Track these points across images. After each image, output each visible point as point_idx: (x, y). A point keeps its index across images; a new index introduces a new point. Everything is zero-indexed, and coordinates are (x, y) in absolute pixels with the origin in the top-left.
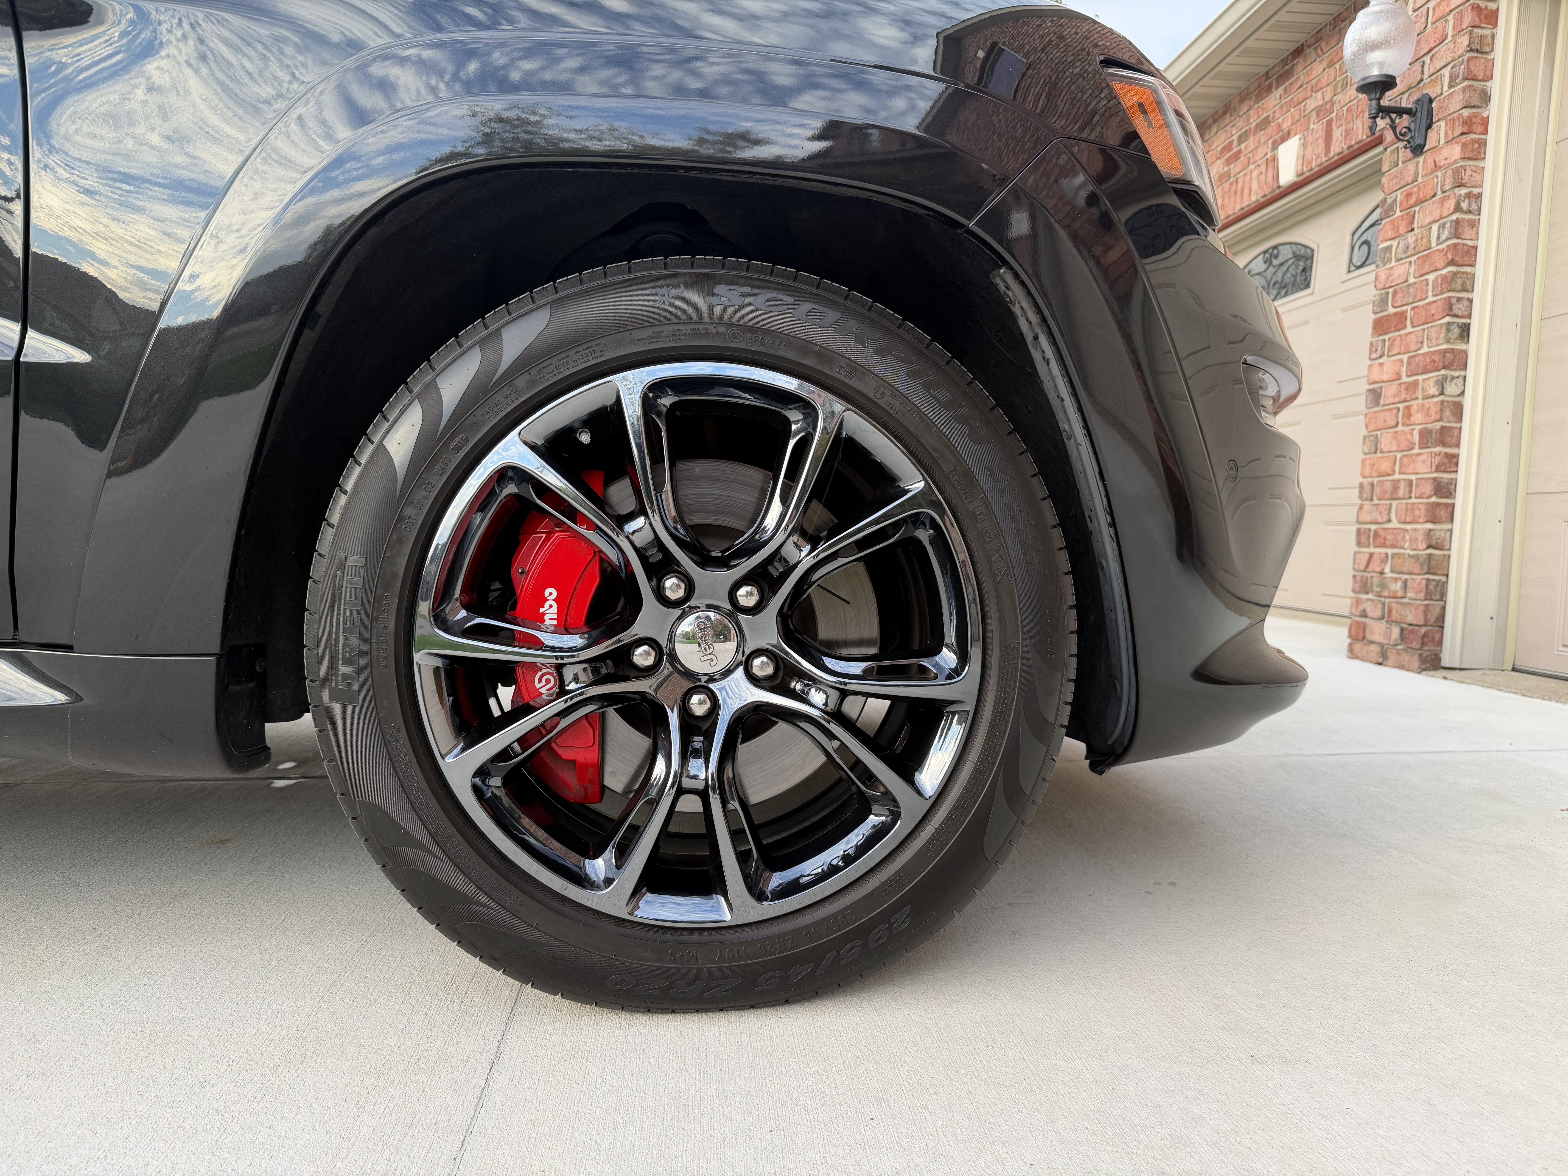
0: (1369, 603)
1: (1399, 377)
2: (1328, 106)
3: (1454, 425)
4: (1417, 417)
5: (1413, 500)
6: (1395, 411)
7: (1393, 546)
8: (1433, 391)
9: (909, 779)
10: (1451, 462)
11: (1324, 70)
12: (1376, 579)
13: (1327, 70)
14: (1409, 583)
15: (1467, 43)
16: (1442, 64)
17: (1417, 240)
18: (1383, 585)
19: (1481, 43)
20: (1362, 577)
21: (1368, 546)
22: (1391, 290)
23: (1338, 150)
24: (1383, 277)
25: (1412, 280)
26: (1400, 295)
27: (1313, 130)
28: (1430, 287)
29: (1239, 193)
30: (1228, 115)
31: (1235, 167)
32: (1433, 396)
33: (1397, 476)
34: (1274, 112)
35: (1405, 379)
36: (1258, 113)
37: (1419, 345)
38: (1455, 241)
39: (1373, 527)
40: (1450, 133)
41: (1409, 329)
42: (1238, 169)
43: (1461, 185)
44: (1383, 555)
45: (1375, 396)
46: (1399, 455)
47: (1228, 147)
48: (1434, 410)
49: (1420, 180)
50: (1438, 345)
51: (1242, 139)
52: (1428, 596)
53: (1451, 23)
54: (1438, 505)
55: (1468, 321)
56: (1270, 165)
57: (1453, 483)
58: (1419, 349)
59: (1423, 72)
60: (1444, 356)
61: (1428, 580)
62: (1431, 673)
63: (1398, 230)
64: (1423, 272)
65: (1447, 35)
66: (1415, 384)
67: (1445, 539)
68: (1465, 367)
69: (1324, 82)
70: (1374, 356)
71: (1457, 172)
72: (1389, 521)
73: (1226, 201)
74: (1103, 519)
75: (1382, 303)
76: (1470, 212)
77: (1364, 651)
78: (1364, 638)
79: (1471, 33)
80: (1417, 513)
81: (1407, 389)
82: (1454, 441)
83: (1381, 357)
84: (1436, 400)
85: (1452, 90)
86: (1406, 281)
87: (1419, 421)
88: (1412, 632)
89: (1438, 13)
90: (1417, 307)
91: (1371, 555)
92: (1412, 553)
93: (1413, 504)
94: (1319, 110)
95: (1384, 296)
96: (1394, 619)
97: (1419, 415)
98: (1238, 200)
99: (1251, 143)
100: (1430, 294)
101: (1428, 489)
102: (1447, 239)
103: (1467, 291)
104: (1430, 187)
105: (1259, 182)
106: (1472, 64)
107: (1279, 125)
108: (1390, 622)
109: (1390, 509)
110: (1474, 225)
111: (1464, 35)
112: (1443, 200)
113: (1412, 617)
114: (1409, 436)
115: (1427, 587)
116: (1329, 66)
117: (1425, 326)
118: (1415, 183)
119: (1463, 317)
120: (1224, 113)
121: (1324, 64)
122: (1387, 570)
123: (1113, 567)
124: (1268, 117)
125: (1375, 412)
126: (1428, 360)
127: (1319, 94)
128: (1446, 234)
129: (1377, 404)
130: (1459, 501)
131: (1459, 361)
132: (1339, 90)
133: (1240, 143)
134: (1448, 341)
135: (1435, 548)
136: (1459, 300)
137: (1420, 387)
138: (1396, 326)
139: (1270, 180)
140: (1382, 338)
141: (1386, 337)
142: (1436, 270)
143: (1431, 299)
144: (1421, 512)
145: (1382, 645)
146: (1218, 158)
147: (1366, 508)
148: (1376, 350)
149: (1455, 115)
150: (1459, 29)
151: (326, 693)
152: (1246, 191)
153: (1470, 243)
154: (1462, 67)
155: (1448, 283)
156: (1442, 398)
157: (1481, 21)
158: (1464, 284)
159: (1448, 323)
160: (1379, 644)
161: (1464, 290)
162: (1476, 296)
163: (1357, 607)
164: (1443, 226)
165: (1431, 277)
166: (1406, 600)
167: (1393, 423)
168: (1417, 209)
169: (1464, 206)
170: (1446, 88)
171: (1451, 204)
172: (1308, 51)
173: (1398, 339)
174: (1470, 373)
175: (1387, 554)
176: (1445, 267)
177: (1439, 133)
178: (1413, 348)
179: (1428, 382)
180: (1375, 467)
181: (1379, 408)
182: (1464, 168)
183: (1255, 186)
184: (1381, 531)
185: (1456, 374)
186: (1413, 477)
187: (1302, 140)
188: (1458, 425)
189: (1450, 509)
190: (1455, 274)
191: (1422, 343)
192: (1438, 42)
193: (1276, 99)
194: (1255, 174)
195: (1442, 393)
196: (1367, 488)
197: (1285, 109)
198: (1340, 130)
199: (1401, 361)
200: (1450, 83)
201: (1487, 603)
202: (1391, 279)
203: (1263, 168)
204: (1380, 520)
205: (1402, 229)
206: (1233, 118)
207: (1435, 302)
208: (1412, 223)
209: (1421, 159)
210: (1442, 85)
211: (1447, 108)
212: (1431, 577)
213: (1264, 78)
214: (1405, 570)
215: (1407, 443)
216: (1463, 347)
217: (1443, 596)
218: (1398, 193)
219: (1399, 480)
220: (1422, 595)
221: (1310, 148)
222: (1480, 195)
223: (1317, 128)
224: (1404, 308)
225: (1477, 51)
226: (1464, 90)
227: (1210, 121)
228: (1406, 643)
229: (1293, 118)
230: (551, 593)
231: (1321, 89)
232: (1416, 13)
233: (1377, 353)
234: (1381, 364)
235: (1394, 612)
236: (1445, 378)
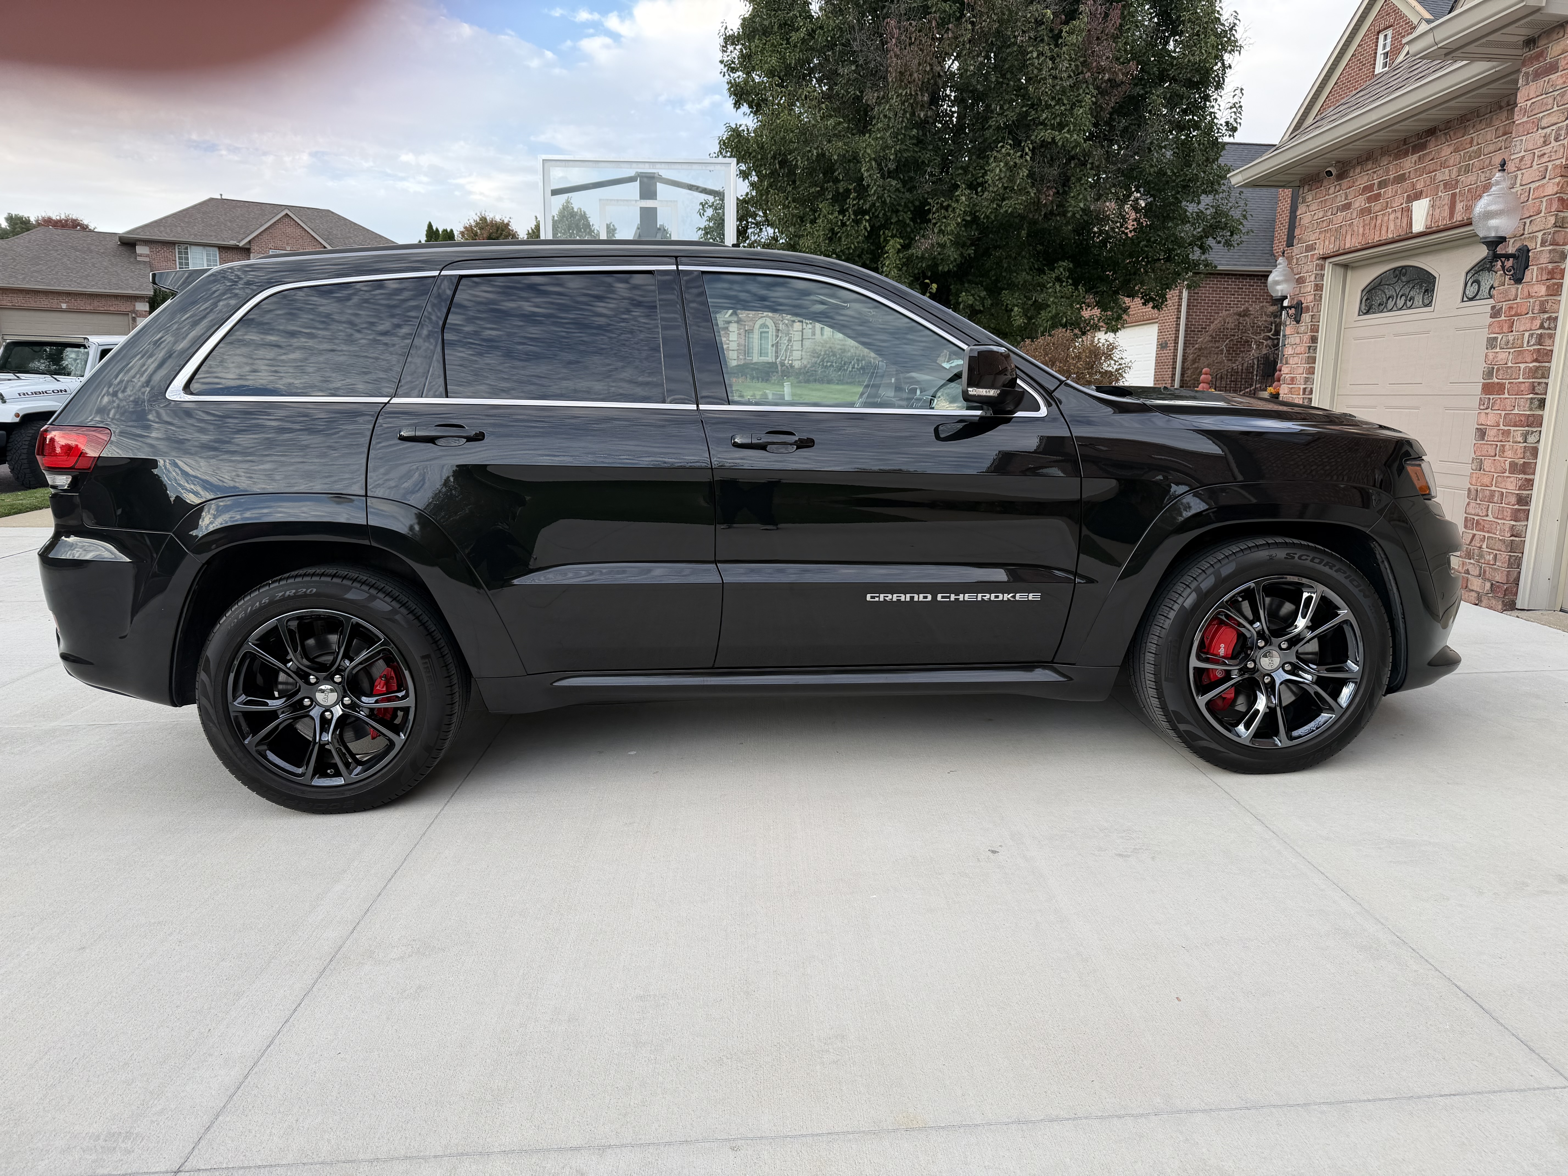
0: (1471, 565)
1: (1499, 426)
2: (1453, 182)
3: (1532, 461)
4: (1509, 453)
5: (1503, 505)
6: (1494, 446)
7: (1488, 532)
8: (1520, 439)
9: (1336, 700)
10: (1529, 484)
11: (1451, 153)
12: (1476, 551)
13: (1453, 154)
14: (1498, 556)
15: (1553, 222)
16: (1537, 229)
17: (1514, 339)
18: (1481, 556)
19: (1563, 222)
20: (1467, 548)
21: (1472, 529)
22: (1496, 367)
23: (1460, 218)
24: (1491, 357)
25: (1510, 364)
26: (1501, 372)
27: (1441, 197)
28: (1522, 371)
29: (1377, 228)
30: (1371, 162)
31: (1376, 206)
32: (1520, 442)
33: (1493, 488)
34: (1409, 172)
35: (1502, 427)
36: (1396, 169)
37: (1512, 408)
38: (1539, 347)
39: (1476, 518)
40: (1540, 277)
41: (1506, 396)
42: (1377, 208)
43: (1545, 312)
44: (1482, 537)
45: (1482, 433)
46: (1496, 475)
47: (1368, 188)
48: (1520, 451)
49: (1518, 300)
50: (1524, 411)
51: (1382, 184)
52: (1510, 565)
53: (1544, 204)
54: (1519, 510)
55: (1544, 396)
56: (1405, 214)
57: (1530, 497)
58: (1512, 410)
59: (1524, 229)
60: (1528, 419)
61: (1510, 555)
62: (1509, 613)
63: (1502, 329)
64: (1517, 361)
65: (1541, 211)
66: (1509, 431)
67: (1522, 531)
68: (1541, 425)
69: (1451, 162)
70: (1482, 407)
71: (1542, 304)
72: (1487, 516)
73: (1367, 231)
74: (1400, 616)
75: (1489, 373)
76: (1549, 329)
77: (1466, 596)
78: (1467, 587)
79: (1557, 215)
80: (1505, 513)
81: (1503, 434)
82: (1531, 471)
83: (1487, 409)
84: (1521, 445)
85: (1543, 249)
86: (1506, 364)
87: (1510, 456)
88: (1498, 587)
89: (1536, 195)
90: (1512, 383)
91: (1474, 535)
92: (1501, 538)
93: (1503, 507)
94: (1447, 185)
95: (1491, 369)
96: (1487, 577)
97: (1510, 452)
98: (1377, 233)
99: (1389, 190)
100: (1521, 376)
101: (1513, 500)
102: (1534, 345)
103: (1545, 378)
104: (1525, 307)
105: (1395, 225)
106: (1556, 235)
107: (1413, 185)
108: (1485, 579)
109: (1488, 508)
110: (1552, 337)
111: (1552, 215)
112: (1533, 319)
113: (1499, 577)
114: (1503, 464)
115: (1509, 560)
116: (1456, 150)
117: (1517, 397)
118: (1516, 301)
119: (1541, 394)
120: (1367, 159)
121: (1452, 149)
122: (1484, 546)
123: (1402, 631)
124: (1405, 174)
125: (1481, 444)
126: (1517, 419)
127: (1447, 170)
128: (1533, 342)
129: (1483, 439)
130: (1532, 508)
131: (1538, 422)
132: (1462, 173)
133: (1380, 188)
134: (1531, 410)
135: (1516, 537)
136: (1539, 383)
137: (1512, 435)
138: (1497, 391)
139: (1404, 225)
140: (1487, 396)
141: (1491, 397)
142: (1526, 362)
143: (1521, 380)
144: (1508, 513)
145: (1478, 593)
146: (1360, 195)
147: (1472, 505)
148: (1484, 404)
149: (1543, 265)
150: (1549, 210)
151: (1163, 678)
152: (1384, 229)
153: (1549, 348)
154: (1550, 236)
155: (1533, 372)
156: (1525, 444)
157: (1563, 208)
158: (1543, 374)
159: (1532, 398)
160: (1476, 592)
161: (1543, 377)
162: (1551, 381)
163: (1463, 567)
164: (1531, 335)
165: (1522, 366)
166: (1495, 567)
167: (1493, 454)
168: (1516, 318)
169: (1546, 325)
170: (1538, 246)
171: (1538, 323)
172: (1439, 133)
173: (1499, 400)
174: (1544, 429)
175: (1485, 536)
176: (1531, 362)
177: (1532, 273)
178: (1508, 408)
179: (1517, 433)
180: (1479, 480)
181: (1484, 442)
182: (1547, 301)
183: (1392, 226)
184: (1481, 521)
185: (1535, 430)
186: (1504, 491)
187: (1432, 202)
188: (1535, 461)
189: (1527, 512)
190: (1537, 368)
191: (1514, 407)
192: (1535, 213)
193: (1411, 163)
194: (1392, 217)
195: (1525, 442)
196: (1473, 492)
197: (1418, 173)
198: (1462, 204)
199: (1500, 414)
200: (1541, 243)
201: (1547, 569)
202: (1496, 359)
203: (1399, 214)
204: (1481, 514)
205: (1505, 329)
206: (1374, 166)
207: (1524, 382)
208: (1512, 327)
209: (1520, 286)
210: (1536, 243)
211: (1538, 259)
212: (1512, 554)
213: (1402, 143)
214: (1496, 548)
215: (1501, 468)
216: (1541, 413)
217: (1519, 566)
218: (1504, 303)
219: (1494, 491)
220: (1506, 565)
221: (1438, 211)
222: (1557, 318)
223: (1445, 197)
224: (1504, 381)
225: (1560, 227)
226: (1550, 251)
227: (1355, 162)
228: (1494, 593)
229: (1425, 182)
230: (1222, 645)
231: (1448, 167)
232: (1522, 188)
233: (1485, 406)
234: (1487, 414)
235: (1487, 573)
236: (1527, 433)
